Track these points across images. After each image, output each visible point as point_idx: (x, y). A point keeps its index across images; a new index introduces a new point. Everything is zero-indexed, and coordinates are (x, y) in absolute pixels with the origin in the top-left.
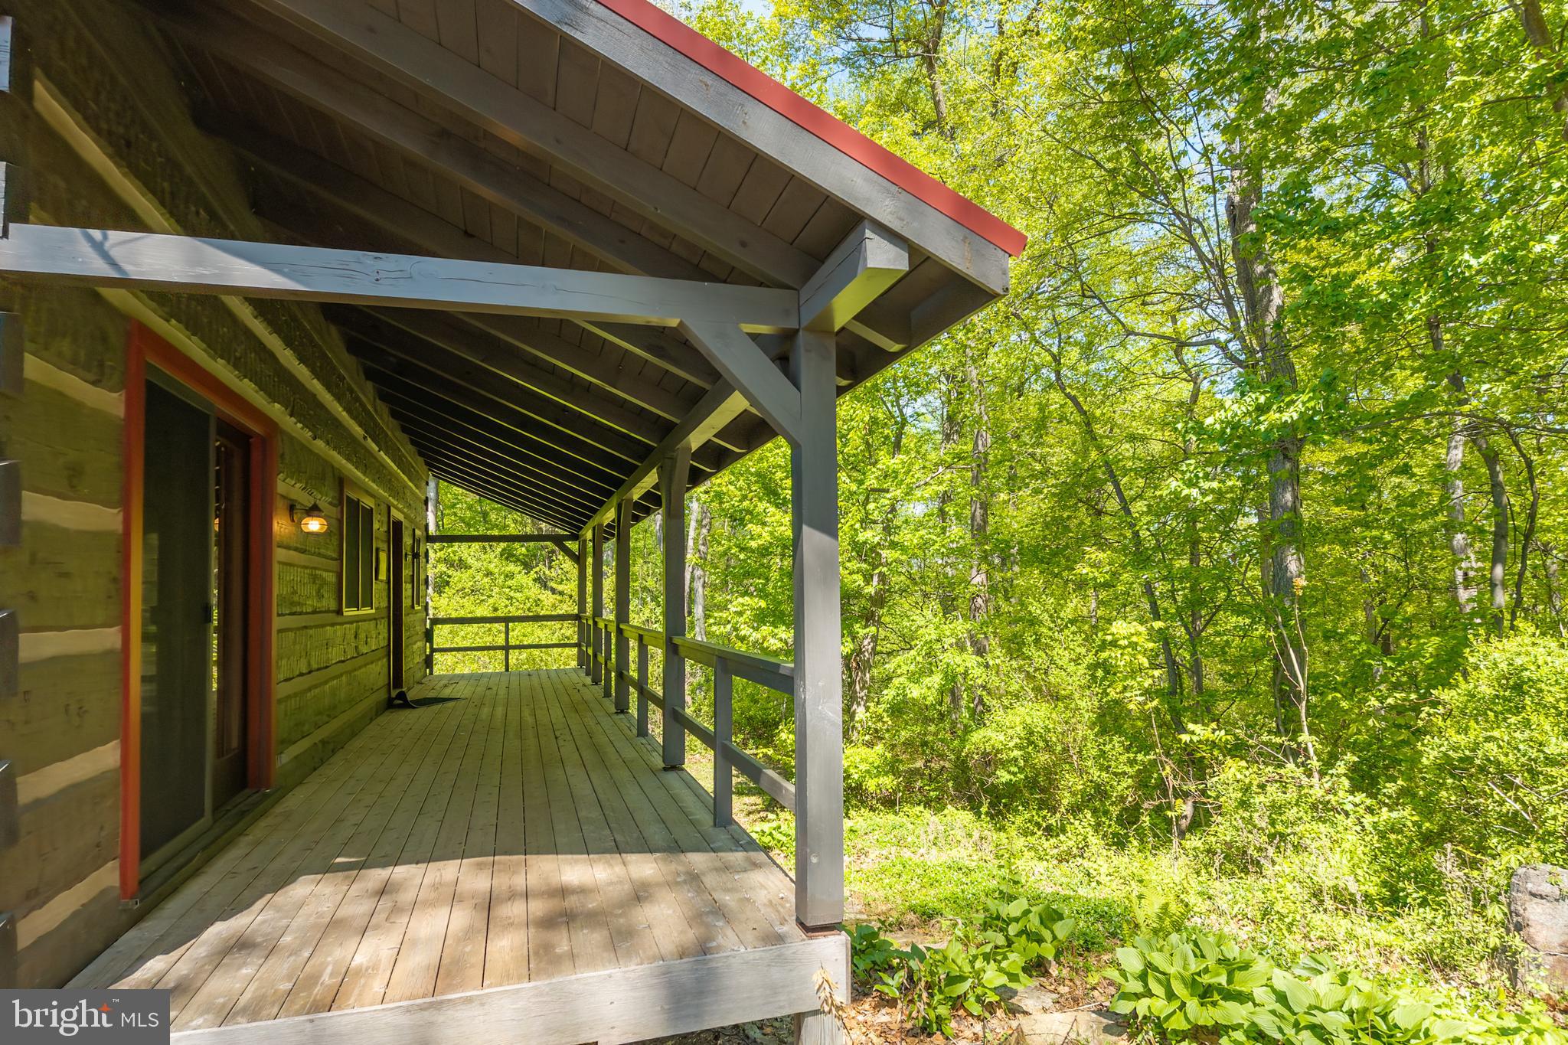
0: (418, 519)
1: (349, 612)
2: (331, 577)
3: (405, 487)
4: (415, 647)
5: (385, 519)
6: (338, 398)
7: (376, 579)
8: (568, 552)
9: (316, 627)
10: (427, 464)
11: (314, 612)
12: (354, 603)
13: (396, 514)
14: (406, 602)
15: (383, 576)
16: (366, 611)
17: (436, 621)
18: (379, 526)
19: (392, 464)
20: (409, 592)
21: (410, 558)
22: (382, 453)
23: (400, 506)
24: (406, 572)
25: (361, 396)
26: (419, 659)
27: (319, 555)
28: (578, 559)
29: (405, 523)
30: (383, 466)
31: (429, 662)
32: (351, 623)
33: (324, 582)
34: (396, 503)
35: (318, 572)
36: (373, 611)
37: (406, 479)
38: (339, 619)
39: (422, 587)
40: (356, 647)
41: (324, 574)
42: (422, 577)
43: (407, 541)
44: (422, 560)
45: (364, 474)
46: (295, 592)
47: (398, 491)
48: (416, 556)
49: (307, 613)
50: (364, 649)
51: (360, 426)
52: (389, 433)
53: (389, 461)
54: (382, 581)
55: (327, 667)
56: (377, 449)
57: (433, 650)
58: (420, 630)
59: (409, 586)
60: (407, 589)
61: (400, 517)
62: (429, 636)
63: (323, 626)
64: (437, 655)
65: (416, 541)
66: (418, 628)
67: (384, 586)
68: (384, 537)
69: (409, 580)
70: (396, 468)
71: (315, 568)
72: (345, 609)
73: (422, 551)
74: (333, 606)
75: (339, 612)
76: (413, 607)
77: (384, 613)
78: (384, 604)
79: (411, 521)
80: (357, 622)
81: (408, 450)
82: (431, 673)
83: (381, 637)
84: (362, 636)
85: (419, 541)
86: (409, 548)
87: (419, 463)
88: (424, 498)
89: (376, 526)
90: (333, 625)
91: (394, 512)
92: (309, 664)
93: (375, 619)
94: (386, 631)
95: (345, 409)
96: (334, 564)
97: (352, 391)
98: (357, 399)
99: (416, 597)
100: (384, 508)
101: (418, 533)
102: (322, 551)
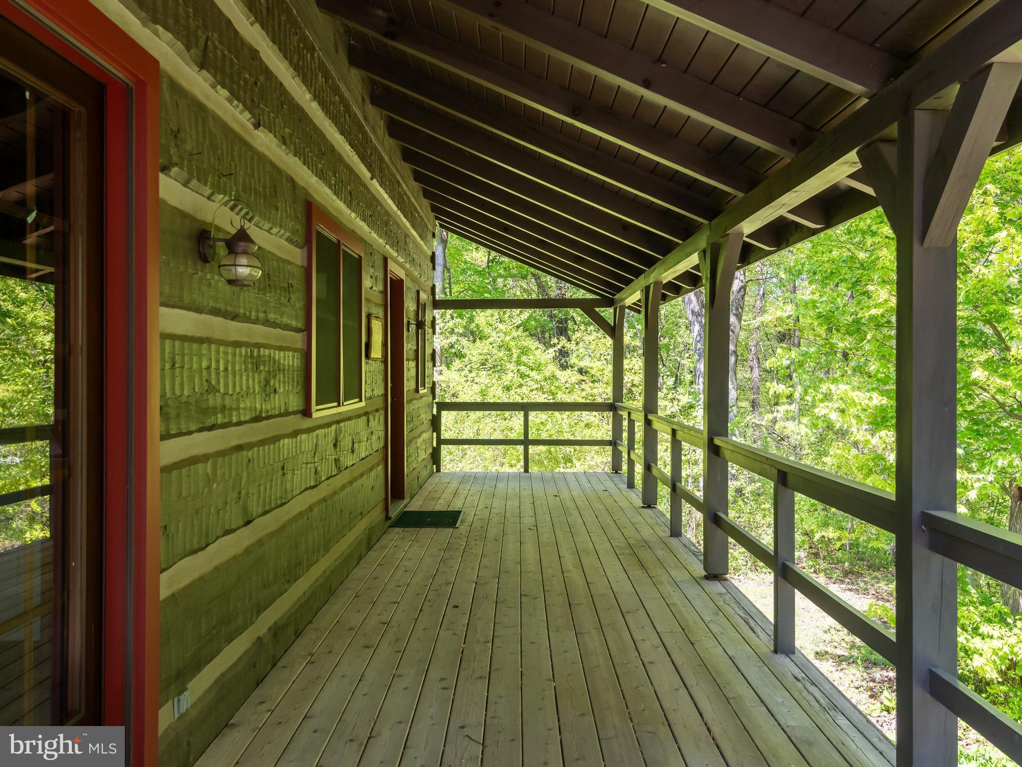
0: (423, 279)
1: (322, 412)
2: (291, 360)
3: (407, 236)
4: (420, 440)
5: (380, 275)
6: (307, 80)
7: (368, 356)
8: (601, 322)
9: (262, 443)
10: (434, 209)
11: (257, 419)
12: (330, 394)
13: (398, 271)
14: (409, 385)
15: (377, 352)
16: (351, 406)
17: (443, 406)
18: (371, 284)
19: (390, 202)
20: (413, 372)
21: (413, 328)
22: (375, 181)
23: (401, 260)
24: (409, 346)
25: (343, 89)
26: (424, 454)
27: (267, 323)
28: (614, 331)
29: (407, 283)
30: (377, 201)
31: (435, 457)
32: (328, 425)
33: (278, 369)
34: (395, 254)
35: (265, 352)
36: (363, 404)
37: (408, 224)
38: (307, 423)
39: (429, 364)
40: (337, 461)
41: (278, 355)
42: (428, 351)
43: (410, 306)
44: (429, 330)
45: (349, 206)
46: (212, 389)
47: (399, 240)
48: (420, 325)
49: (240, 423)
50: (348, 460)
51: (342, 134)
52: (386, 158)
53: (386, 196)
54: (375, 360)
55: (283, 504)
56: (369, 175)
57: (441, 442)
58: (426, 417)
59: (412, 364)
60: (409, 369)
61: (401, 274)
62: (435, 423)
63: (276, 439)
64: (444, 449)
65: (421, 307)
66: (423, 416)
67: (379, 366)
68: (378, 299)
69: (412, 355)
70: (395, 208)
71: (258, 346)
72: (314, 407)
73: (428, 318)
74: (295, 402)
75: (306, 412)
76: (417, 390)
77: (380, 403)
78: (379, 391)
79: (415, 281)
80: (338, 422)
81: (411, 188)
82: (438, 470)
83: (374, 437)
84: (346, 443)
85: (424, 306)
86: (412, 316)
87: (423, 207)
88: (430, 253)
89: (367, 283)
90: (295, 434)
91: (392, 266)
92: (245, 509)
93: (367, 414)
94: (382, 427)
95: (316, 97)
96: (298, 339)
97: (327, 76)
98: (336, 91)
99: (421, 378)
100: (379, 262)
101: (423, 296)
102: (272, 316)
